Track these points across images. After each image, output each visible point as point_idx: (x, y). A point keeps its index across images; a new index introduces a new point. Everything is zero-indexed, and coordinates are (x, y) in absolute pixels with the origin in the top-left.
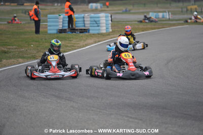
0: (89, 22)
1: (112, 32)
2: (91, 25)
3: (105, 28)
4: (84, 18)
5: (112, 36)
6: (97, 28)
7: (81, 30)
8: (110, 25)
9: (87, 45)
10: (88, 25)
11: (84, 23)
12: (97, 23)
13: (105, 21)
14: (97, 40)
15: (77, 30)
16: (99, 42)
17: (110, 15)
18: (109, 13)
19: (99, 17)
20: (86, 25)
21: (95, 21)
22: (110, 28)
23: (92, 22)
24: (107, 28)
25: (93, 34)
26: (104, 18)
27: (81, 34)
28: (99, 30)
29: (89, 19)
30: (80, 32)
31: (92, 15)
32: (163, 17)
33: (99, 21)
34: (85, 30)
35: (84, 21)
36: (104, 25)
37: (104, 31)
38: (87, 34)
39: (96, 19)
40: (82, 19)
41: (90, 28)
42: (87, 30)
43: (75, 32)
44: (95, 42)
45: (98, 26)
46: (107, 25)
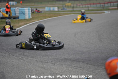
0: (18, 13)
1: (32, 18)
2: (20, 14)
3: (28, 16)
4: (15, 10)
5: (33, 21)
6: (24, 16)
7: (14, 17)
8: (31, 14)
9: (21, 26)
10: (18, 14)
11: (15, 13)
12: (23, 13)
13: (27, 12)
14: (25, 23)
15: (12, 17)
16: (27, 24)
17: (30, 8)
18: (30, 7)
19: (24, 10)
20: (16, 14)
21: (22, 12)
22: (31, 16)
23: (20, 13)
24: (29, 16)
25: (22, 20)
26: (27, 10)
27: (15, 20)
28: (25, 17)
29: (18, 11)
30: (14, 19)
31: (20, 8)
32: (53, 10)
33: (24, 12)
34: (16, 17)
35: (15, 12)
36: (28, 14)
37: (27, 18)
38: (18, 19)
40: (14, 11)
41: (19, 16)
42: (17, 17)
43: (10, 19)
44: (25, 24)
45: (24, 15)
46: (29, 14)
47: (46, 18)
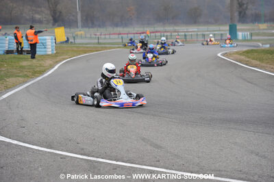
3: (50, 50)
6: (44, 50)
8: (54, 47)
12: (44, 45)
13: (50, 43)
18: (53, 36)
19: (45, 40)
21: (42, 43)
22: (54, 49)
23: (40, 44)
24: (52, 50)
25: (42, 55)
26: (50, 41)
28: (46, 51)
33: (45, 43)
36: (50, 47)
37: (50, 53)
39: (43, 41)
45: (45, 48)
46: (52, 46)
47: (80, 54)
